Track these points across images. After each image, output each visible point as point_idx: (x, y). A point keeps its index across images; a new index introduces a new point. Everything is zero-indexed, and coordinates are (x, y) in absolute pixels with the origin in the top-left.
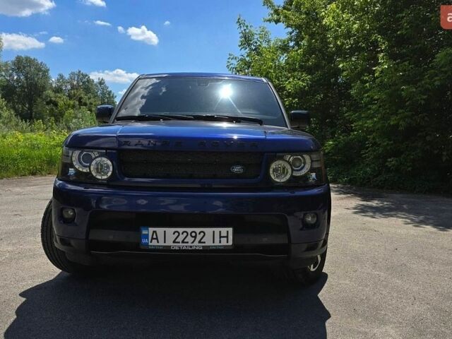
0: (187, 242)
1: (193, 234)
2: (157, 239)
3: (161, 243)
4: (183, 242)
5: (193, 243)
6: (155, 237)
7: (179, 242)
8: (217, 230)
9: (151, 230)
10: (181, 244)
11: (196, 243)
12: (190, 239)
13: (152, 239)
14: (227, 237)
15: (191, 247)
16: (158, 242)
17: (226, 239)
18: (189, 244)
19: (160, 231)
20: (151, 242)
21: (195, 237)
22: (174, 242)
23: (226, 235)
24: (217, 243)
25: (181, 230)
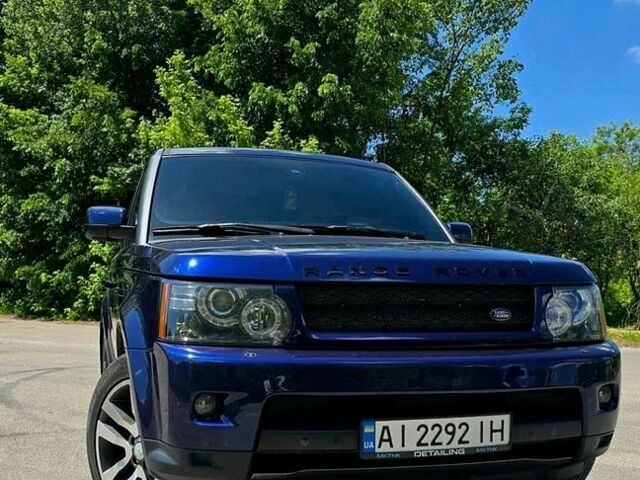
0: (440, 444)
1: (450, 429)
2: (389, 440)
3: (397, 447)
4: (433, 443)
5: (449, 443)
6: (386, 437)
7: (426, 445)
8: (486, 419)
9: (380, 424)
10: (430, 447)
11: (455, 444)
12: (444, 438)
13: (382, 440)
14: (502, 431)
15: (447, 451)
16: (392, 446)
17: (499, 434)
18: (444, 446)
19: (395, 425)
20: (380, 446)
21: (453, 434)
22: (419, 444)
23: (500, 428)
24: (487, 442)
25: (429, 422)
